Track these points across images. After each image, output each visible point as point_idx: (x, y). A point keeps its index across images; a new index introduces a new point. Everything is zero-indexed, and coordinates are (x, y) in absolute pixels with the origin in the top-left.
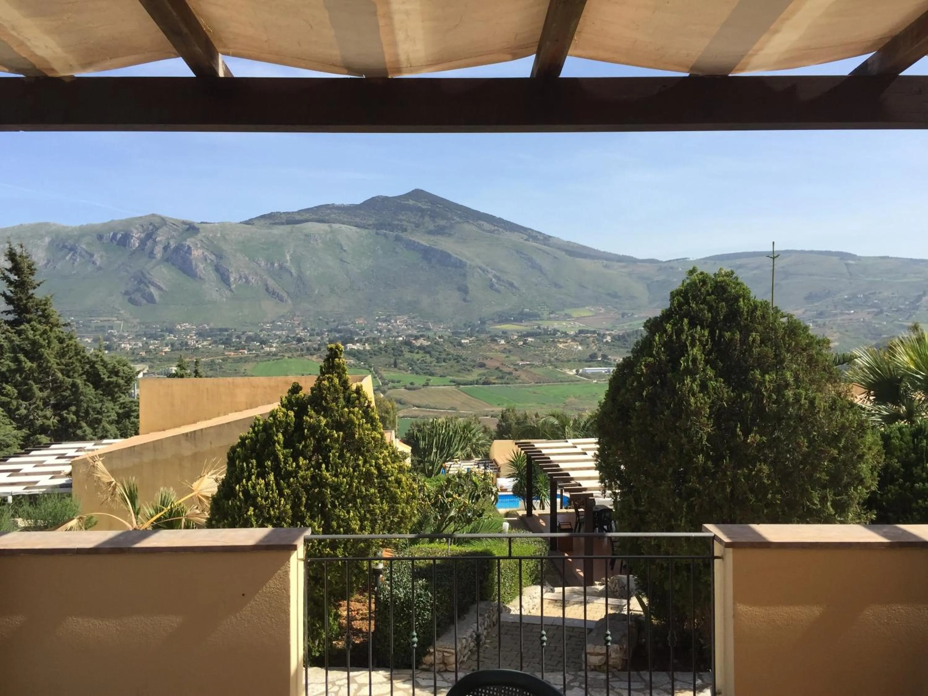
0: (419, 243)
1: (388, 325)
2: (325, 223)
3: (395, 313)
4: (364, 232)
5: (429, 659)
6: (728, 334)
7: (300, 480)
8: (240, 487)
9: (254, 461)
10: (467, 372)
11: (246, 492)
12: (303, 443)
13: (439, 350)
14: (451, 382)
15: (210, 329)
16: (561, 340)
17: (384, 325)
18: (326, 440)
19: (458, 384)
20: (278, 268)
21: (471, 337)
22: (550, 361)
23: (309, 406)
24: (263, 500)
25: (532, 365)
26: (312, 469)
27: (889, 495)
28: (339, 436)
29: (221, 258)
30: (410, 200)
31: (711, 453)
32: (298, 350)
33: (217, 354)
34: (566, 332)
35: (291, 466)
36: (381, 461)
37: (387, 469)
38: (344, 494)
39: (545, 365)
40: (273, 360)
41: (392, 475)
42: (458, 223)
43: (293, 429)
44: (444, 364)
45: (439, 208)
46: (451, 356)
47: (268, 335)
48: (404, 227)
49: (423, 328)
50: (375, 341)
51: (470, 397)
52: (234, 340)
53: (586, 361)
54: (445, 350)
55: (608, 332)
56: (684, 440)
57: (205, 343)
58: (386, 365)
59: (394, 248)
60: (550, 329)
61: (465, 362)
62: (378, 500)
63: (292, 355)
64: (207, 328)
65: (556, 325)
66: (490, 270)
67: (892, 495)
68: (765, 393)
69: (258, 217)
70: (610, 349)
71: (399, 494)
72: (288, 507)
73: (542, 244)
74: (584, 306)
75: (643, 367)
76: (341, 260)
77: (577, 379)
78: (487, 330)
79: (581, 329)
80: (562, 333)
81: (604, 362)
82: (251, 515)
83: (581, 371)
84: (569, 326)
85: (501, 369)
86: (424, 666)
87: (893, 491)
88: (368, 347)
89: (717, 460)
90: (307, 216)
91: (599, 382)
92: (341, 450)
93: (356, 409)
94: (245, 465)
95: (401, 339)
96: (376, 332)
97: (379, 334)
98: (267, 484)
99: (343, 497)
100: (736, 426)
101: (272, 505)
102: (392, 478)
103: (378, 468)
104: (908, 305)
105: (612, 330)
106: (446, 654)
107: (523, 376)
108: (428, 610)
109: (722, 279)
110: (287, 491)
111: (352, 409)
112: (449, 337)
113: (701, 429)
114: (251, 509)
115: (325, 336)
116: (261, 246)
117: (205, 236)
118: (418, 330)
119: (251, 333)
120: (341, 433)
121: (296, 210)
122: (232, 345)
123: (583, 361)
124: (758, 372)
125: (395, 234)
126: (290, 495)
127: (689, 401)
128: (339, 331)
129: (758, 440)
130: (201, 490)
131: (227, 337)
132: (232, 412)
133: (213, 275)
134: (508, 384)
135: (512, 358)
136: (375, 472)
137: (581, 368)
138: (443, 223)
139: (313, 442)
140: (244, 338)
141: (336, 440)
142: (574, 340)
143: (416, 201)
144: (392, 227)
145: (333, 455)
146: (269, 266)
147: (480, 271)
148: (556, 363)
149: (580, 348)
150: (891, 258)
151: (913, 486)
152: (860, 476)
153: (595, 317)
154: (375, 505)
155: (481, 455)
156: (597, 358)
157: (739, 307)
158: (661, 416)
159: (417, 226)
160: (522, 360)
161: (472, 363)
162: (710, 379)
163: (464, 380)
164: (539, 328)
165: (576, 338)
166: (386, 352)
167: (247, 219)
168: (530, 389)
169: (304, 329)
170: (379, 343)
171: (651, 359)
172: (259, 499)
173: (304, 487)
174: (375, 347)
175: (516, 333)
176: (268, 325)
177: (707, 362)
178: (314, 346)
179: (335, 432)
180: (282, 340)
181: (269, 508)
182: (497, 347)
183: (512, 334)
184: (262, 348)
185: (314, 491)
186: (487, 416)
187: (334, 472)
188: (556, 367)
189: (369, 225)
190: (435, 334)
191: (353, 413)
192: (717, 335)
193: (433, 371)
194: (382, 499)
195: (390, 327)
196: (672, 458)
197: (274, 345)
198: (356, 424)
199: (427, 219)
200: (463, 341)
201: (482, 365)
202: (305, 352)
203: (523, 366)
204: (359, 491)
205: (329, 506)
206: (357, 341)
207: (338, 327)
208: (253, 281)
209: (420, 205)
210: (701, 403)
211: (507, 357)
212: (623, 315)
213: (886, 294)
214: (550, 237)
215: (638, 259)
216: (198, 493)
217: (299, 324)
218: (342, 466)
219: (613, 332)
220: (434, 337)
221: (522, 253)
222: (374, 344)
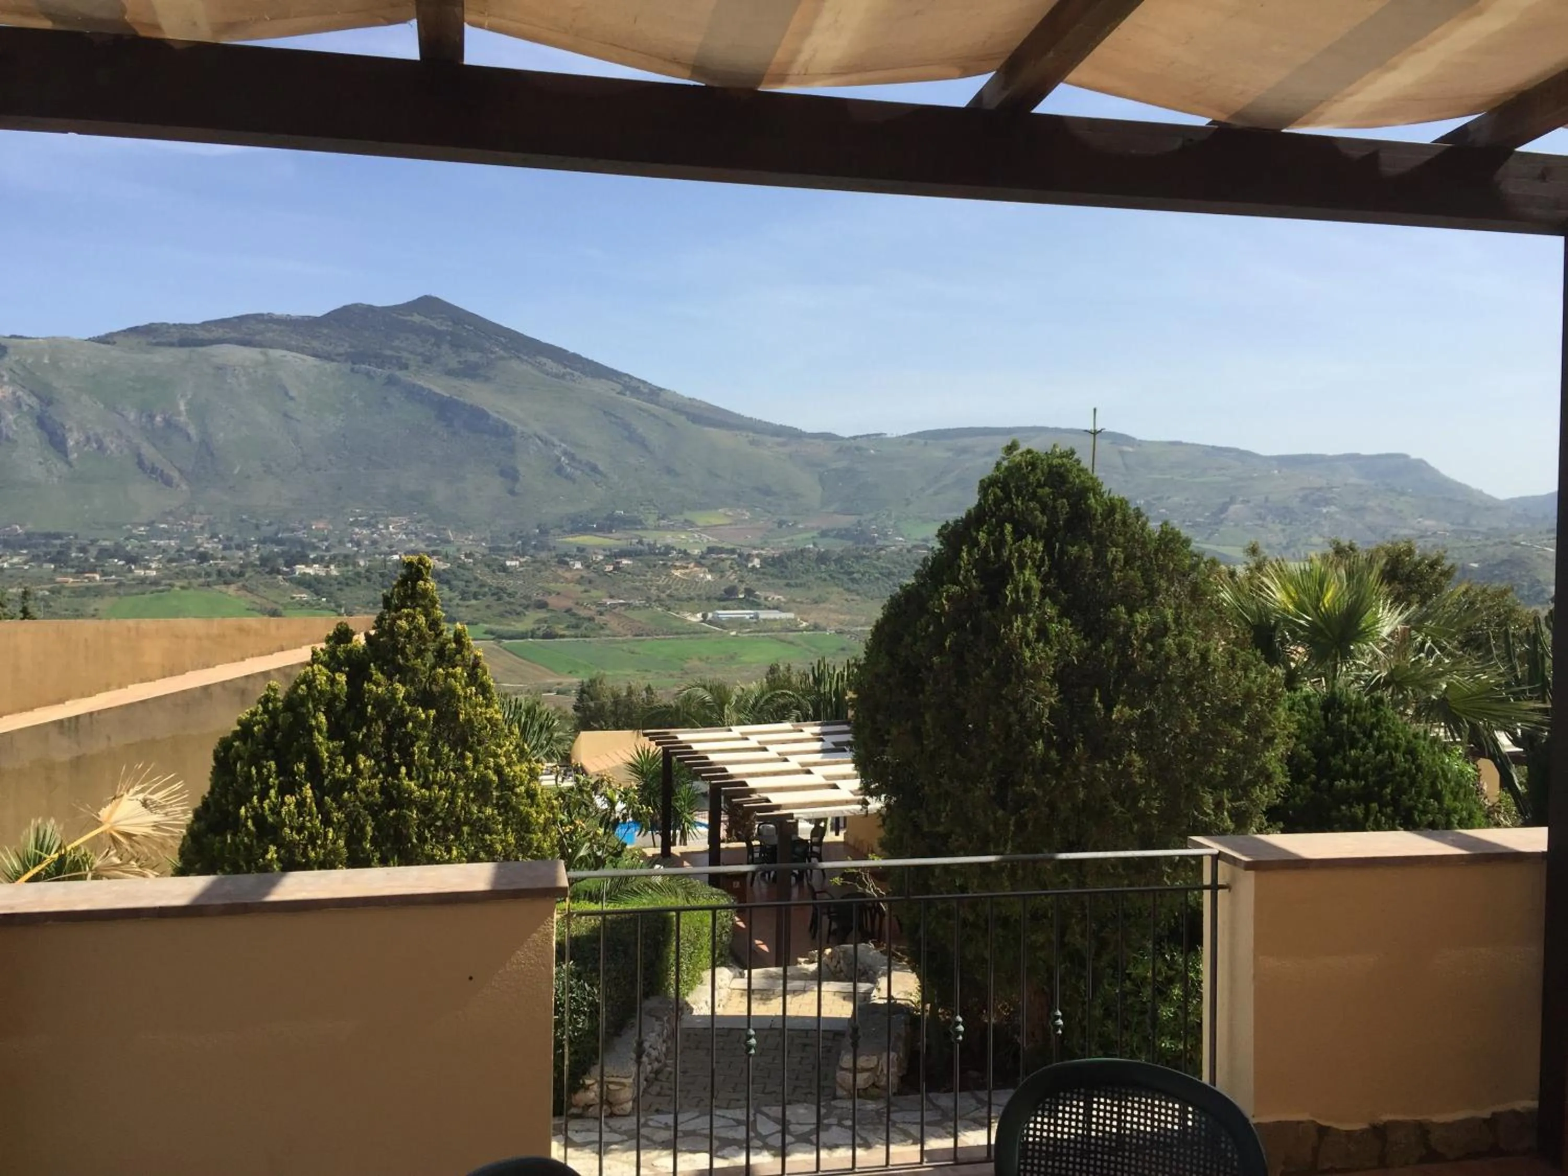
0: (430, 390)
1: (373, 533)
2: (255, 346)
3: (386, 512)
4: (330, 366)
5: (582, 1097)
6: (1074, 550)
7: (363, 796)
8: (247, 811)
9: (272, 764)
10: (515, 617)
11: (259, 819)
12: (364, 730)
13: (465, 578)
14: (486, 633)
15: (26, 534)
16: (678, 564)
17: (365, 532)
18: (405, 725)
19: (499, 637)
20: (161, 425)
21: (523, 556)
22: (659, 600)
23: (372, 665)
24: (294, 833)
25: (628, 606)
26: (381, 776)
27: (1298, 799)
28: (427, 716)
29: (50, 403)
30: (415, 314)
31: (1055, 737)
32: (199, 576)
33: (39, 580)
34: (685, 551)
35: (343, 771)
36: (503, 761)
37: (512, 774)
38: (440, 818)
39: (650, 606)
40: (152, 593)
41: (521, 784)
42: (502, 358)
43: (343, 705)
44: (473, 602)
45: (469, 330)
46: (486, 589)
47: (142, 547)
48: (404, 361)
49: (436, 539)
50: (346, 560)
51: (521, 660)
52: (73, 555)
53: (720, 599)
54: (476, 579)
55: (755, 552)
56: (1014, 717)
57: (16, 560)
58: (368, 603)
59: (385, 398)
60: (659, 546)
61: (512, 600)
62: (500, 827)
63: (189, 583)
64: (20, 531)
65: (669, 538)
66: (557, 442)
67: (1301, 800)
68: (1135, 642)
69: (124, 331)
70: (759, 580)
71: (535, 815)
72: (341, 842)
73: (647, 402)
74: (717, 508)
75: (945, 602)
76: (286, 415)
77: (703, 629)
78: (552, 544)
79: (711, 545)
80: (680, 552)
81: (748, 600)
82: (272, 860)
83: (710, 615)
84: (691, 541)
85: (575, 611)
86: (574, 1111)
87: (1302, 793)
88: (334, 571)
89: (1065, 748)
90: (219, 333)
91: (740, 635)
92: (433, 742)
93: (459, 670)
94: (254, 771)
95: (396, 557)
96: (350, 545)
97: (356, 549)
98: (301, 804)
99: (439, 823)
100: (1093, 695)
101: (312, 839)
102: (521, 790)
103: (498, 771)
104: (1208, 517)
105: (762, 549)
106: (612, 1087)
107: (614, 624)
108: (584, 1013)
109: (1060, 461)
110: (337, 816)
111: (450, 670)
112: (484, 556)
113: (1037, 699)
114: (273, 848)
115: (251, 551)
116: (131, 384)
117: (17, 362)
118: (427, 543)
119: (107, 543)
120: (432, 712)
121: (198, 321)
122: (70, 563)
123: (716, 598)
124: (1122, 609)
125: (386, 372)
126: (343, 823)
127: (1022, 654)
128: (279, 542)
129: (1127, 715)
130: (116, 822)
131: (59, 549)
132: (134, 683)
133: (33, 435)
134: (586, 636)
135: (594, 593)
136: (495, 778)
137: (711, 611)
138: (474, 357)
139: (382, 729)
140: (93, 551)
141: (423, 725)
142: (699, 564)
143: (426, 317)
144: (382, 361)
145: (419, 749)
146: (144, 420)
147: (539, 442)
148: (668, 603)
149: (709, 577)
150: (1187, 444)
151: (1331, 785)
152: (1267, 769)
153: (733, 527)
154: (495, 836)
155: (557, 758)
156: (737, 594)
157: (1089, 507)
158: (977, 679)
159: (428, 360)
160: (611, 597)
161: (524, 601)
162: (1051, 620)
163: (508, 631)
164: (640, 542)
165: (703, 561)
166: (369, 580)
167: (102, 332)
168: (625, 647)
169: (212, 538)
170: (356, 564)
171: (956, 589)
172: (287, 830)
173: (368, 807)
174: (348, 571)
175: (602, 552)
176: (142, 529)
177: (1044, 593)
178: (232, 568)
179: (420, 710)
180: (169, 556)
181: (306, 846)
182: (568, 575)
183: (595, 553)
184: (131, 571)
185: (387, 815)
186: (549, 692)
187: (421, 780)
188: (669, 610)
189: (340, 355)
190: (459, 550)
191: (454, 676)
192: (1057, 550)
193: (454, 615)
194: (505, 824)
195: (375, 535)
196: (994, 746)
197: (153, 565)
198: (459, 696)
199: (445, 348)
200: (508, 563)
201: (542, 605)
202: (214, 578)
203: (614, 606)
204: (465, 813)
205: (415, 841)
206: (314, 561)
207: (277, 534)
208: (113, 447)
209: (433, 323)
210: (1041, 658)
211: (586, 591)
212: (781, 524)
213: (1176, 499)
214: (661, 389)
215: (805, 433)
216: (112, 828)
217: (202, 528)
218: (436, 770)
219: (763, 552)
220: (457, 554)
221: (611, 415)
222: (346, 565)
